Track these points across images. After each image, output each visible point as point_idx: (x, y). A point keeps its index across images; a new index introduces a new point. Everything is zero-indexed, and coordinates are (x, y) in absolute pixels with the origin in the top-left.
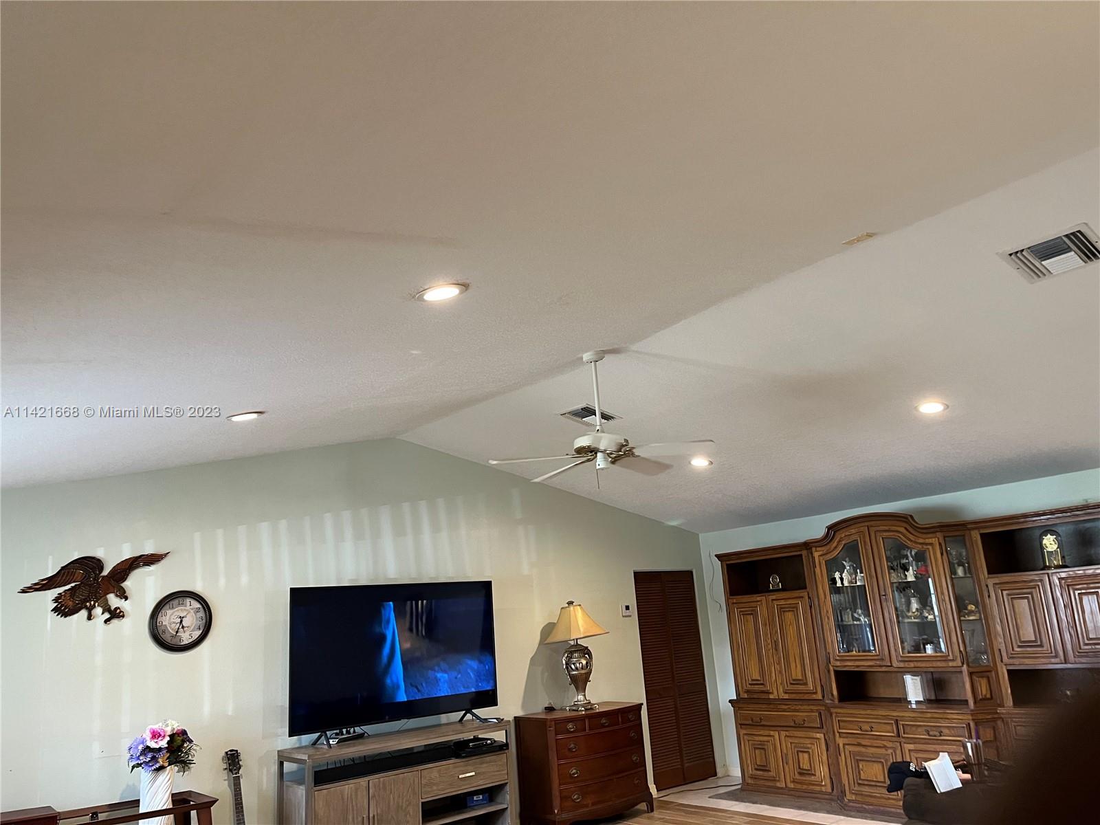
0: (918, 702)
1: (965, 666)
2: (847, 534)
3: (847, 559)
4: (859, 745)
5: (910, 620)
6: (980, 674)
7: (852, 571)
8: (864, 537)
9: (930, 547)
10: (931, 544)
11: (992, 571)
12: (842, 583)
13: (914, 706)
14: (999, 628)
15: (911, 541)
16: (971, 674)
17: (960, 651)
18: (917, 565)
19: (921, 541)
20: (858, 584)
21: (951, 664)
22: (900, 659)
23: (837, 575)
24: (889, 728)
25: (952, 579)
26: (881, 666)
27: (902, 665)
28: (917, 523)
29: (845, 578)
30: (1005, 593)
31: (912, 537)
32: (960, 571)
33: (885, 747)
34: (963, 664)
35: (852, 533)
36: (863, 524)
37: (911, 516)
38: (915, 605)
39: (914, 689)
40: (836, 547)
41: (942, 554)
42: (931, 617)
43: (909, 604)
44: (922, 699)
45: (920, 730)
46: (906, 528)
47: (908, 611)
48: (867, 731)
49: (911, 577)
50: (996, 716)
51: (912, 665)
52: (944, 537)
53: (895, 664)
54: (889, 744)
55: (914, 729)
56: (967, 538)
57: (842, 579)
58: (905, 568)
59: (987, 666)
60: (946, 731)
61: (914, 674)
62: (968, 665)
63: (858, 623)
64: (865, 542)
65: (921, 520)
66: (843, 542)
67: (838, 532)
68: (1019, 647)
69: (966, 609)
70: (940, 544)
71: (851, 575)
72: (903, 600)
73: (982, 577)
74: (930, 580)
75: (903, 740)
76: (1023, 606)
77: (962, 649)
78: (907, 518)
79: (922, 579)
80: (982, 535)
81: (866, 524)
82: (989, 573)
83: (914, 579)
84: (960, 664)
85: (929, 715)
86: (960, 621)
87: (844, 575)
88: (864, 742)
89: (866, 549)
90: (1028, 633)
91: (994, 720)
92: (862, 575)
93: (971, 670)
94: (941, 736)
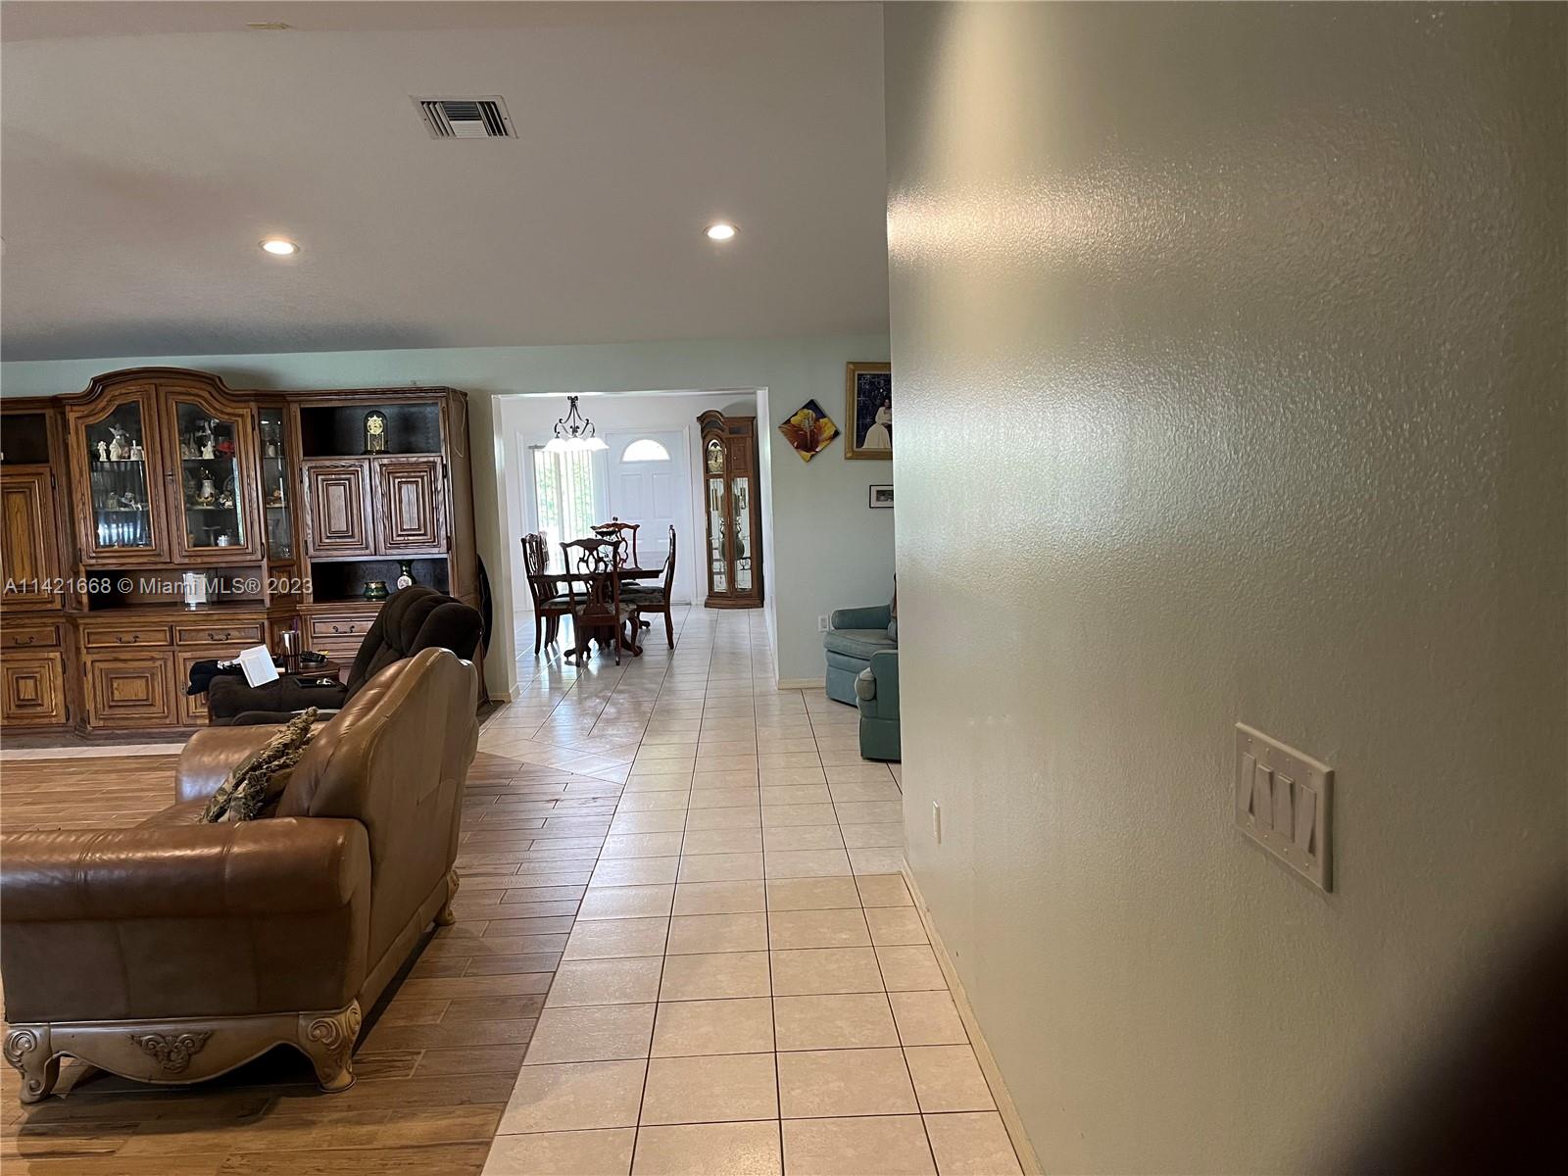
0: (198, 604)
1: (265, 559)
2: (123, 391)
3: (117, 426)
4: (116, 660)
5: (200, 507)
6: (282, 569)
7: (123, 441)
8: (149, 399)
9: (240, 420)
10: (242, 416)
11: (311, 451)
12: (108, 457)
13: (193, 609)
14: (309, 518)
15: (215, 409)
16: (271, 569)
17: (262, 544)
18: (216, 440)
19: (229, 410)
20: (133, 459)
21: (248, 558)
22: (184, 553)
23: (102, 446)
24: (161, 636)
25: (261, 459)
26: (156, 563)
27: (186, 561)
28: (224, 386)
29: (112, 451)
30: (320, 478)
31: (217, 405)
32: (271, 451)
33: (152, 659)
34: (263, 557)
35: (132, 393)
36: (148, 381)
37: (219, 378)
38: (208, 489)
39: (195, 589)
40: (104, 408)
41: (253, 429)
42: (229, 504)
43: (200, 487)
44: (204, 601)
45: (201, 634)
46: (210, 393)
47: (199, 496)
48: (129, 642)
49: (208, 454)
50: (294, 614)
51: (199, 560)
52: (259, 408)
53: (177, 560)
54: (156, 655)
55: (194, 634)
56: (284, 411)
57: (108, 452)
58: (201, 443)
59: (289, 559)
60: (234, 633)
61: (197, 570)
62: (269, 559)
63: (127, 509)
64: (149, 405)
65: (231, 385)
66: (117, 403)
67: (110, 389)
68: (328, 538)
69: (272, 495)
70: (253, 416)
71: (121, 446)
72: (192, 483)
73: (296, 459)
74: (235, 460)
75: (178, 648)
76: (338, 493)
77: (264, 541)
78: (213, 380)
79: (223, 456)
80: (303, 410)
81: (153, 381)
82: (304, 455)
83: (213, 458)
84: (260, 557)
85: (215, 617)
86: (265, 509)
87: (111, 446)
88: (123, 656)
89: (150, 416)
90: (340, 523)
91: (292, 618)
92: (140, 448)
93: (272, 564)
94: (227, 639)
